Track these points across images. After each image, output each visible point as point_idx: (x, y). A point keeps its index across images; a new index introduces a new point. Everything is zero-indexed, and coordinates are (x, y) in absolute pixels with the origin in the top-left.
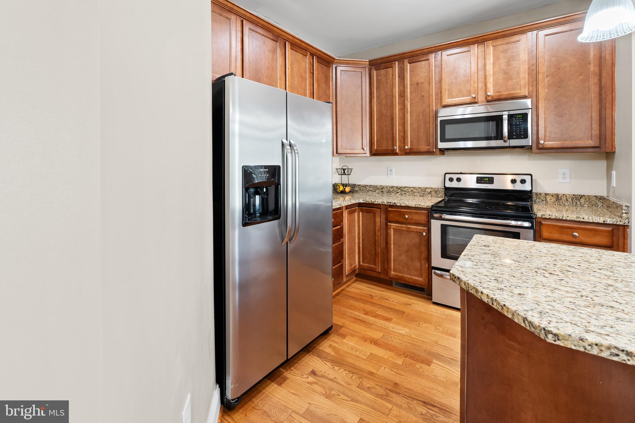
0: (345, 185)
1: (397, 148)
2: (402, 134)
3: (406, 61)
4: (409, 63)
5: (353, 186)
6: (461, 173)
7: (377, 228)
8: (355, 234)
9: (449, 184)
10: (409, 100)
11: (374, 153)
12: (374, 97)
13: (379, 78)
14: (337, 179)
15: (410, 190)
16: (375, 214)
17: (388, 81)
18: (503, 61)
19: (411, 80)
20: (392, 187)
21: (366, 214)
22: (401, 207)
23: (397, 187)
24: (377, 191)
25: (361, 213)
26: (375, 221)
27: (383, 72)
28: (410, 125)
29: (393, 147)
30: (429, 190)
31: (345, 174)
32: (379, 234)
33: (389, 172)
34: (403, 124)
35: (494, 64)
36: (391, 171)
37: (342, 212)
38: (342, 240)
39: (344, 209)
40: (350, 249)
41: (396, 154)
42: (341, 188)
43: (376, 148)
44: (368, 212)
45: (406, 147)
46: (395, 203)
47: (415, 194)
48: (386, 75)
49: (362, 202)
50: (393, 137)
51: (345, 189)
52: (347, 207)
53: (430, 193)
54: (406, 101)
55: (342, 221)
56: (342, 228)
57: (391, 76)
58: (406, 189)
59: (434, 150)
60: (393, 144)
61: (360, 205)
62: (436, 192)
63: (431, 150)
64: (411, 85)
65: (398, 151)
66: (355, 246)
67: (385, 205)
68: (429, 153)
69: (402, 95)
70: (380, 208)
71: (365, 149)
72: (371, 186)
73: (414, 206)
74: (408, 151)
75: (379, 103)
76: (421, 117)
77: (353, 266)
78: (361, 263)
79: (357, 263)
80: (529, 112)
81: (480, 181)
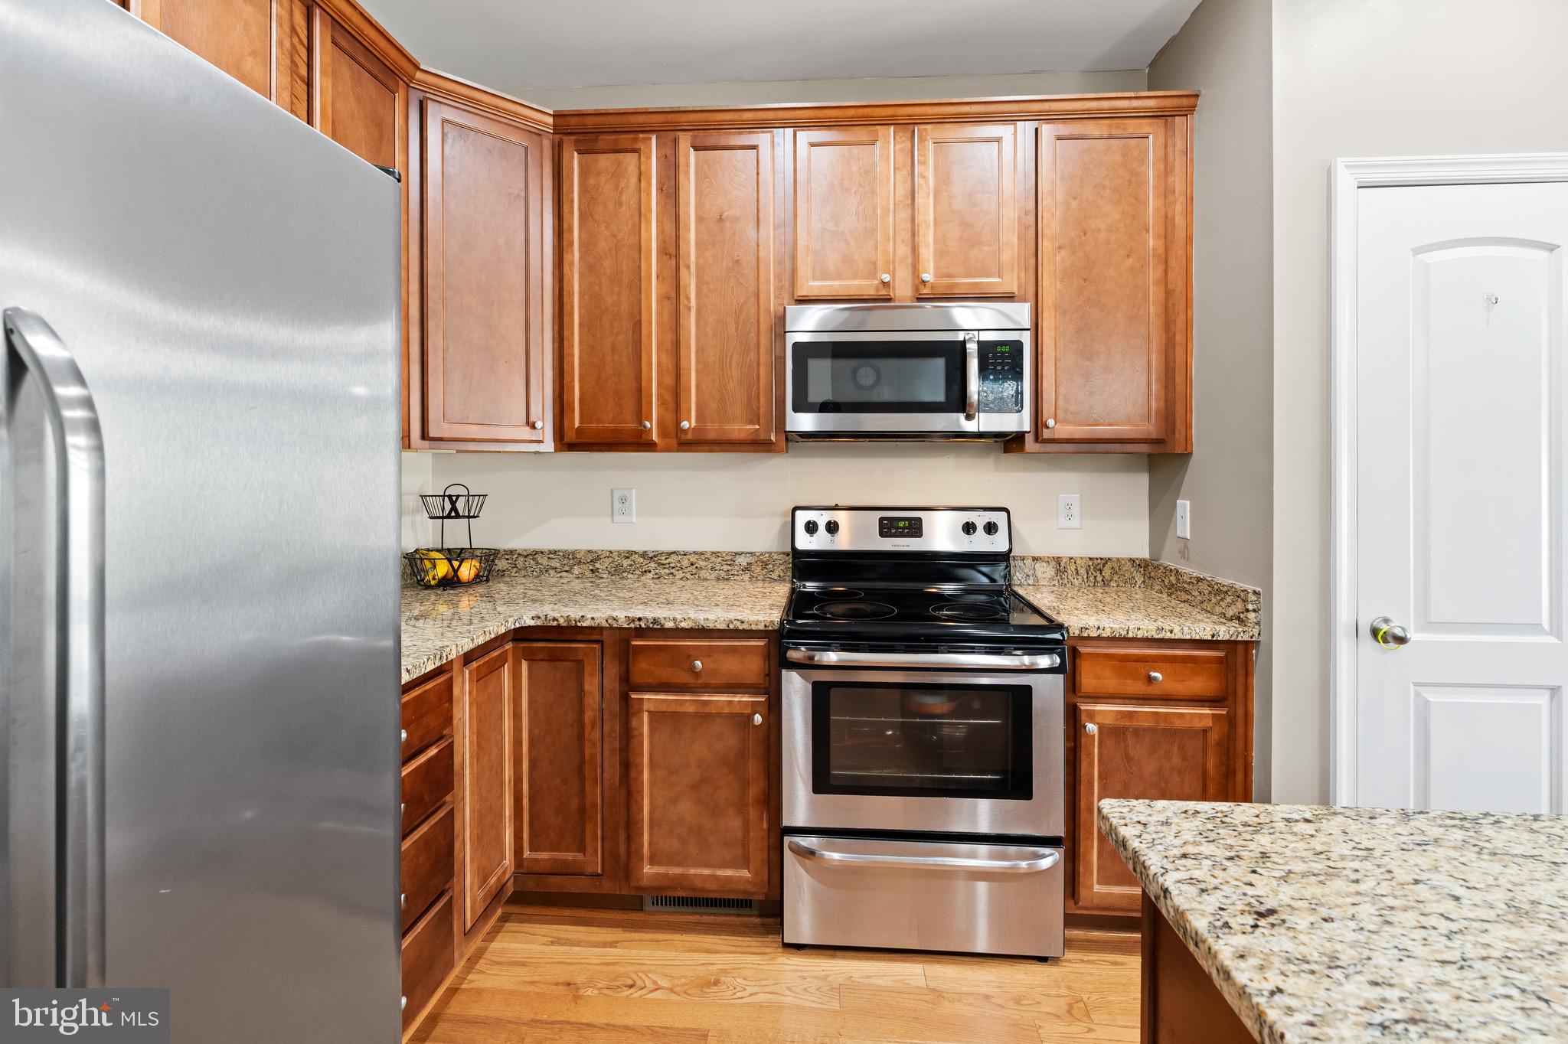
0: (456, 555)
1: (652, 425)
2: (669, 380)
3: (685, 140)
4: (696, 149)
5: (490, 560)
6: (842, 508)
7: (588, 715)
8: (501, 749)
9: (805, 542)
10: (693, 267)
11: (568, 441)
12: (571, 243)
13: (592, 181)
14: (422, 534)
15: (685, 563)
16: (580, 665)
17: (624, 198)
18: (958, 189)
19: (699, 205)
20: (629, 554)
21: (544, 667)
22: (679, 633)
23: (644, 555)
24: (576, 570)
25: (525, 665)
26: (581, 692)
27: (605, 161)
28: (697, 352)
29: (641, 423)
30: (742, 561)
31: (458, 516)
32: (596, 735)
33: (617, 505)
34: (675, 347)
36: (623, 500)
37: (449, 685)
38: (448, 798)
39: (455, 667)
40: (480, 818)
41: (649, 446)
42: (442, 569)
43: (577, 424)
44: (553, 658)
45: (685, 424)
46: (655, 621)
47: (703, 574)
48: (617, 174)
49: (532, 623)
50: (640, 389)
51: (456, 571)
52: (468, 658)
53: (747, 568)
54: (683, 271)
55: (448, 720)
56: (448, 752)
57: (633, 180)
58: (673, 559)
59: (773, 438)
60: (641, 414)
61: (520, 635)
62: (765, 564)
63: (762, 437)
64: (700, 219)
65: (655, 438)
66: (501, 796)
67: (621, 629)
68: (758, 445)
69: (672, 251)
70: (601, 642)
71: (539, 425)
72: (555, 552)
73: (723, 626)
74: (690, 436)
75: (590, 268)
76: (732, 330)
77: (493, 880)
78: (527, 853)
79: (508, 860)
80: (1026, 339)
81: (888, 528)
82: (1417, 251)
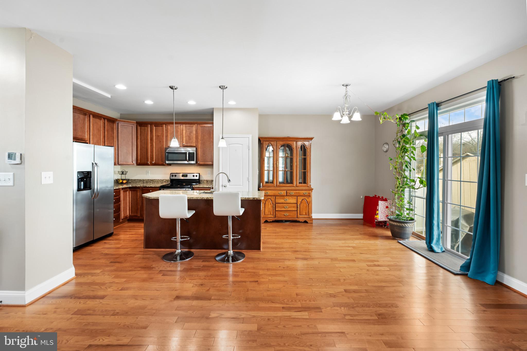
0: (123, 180)
1: (149, 162)
2: (151, 156)
3: (153, 125)
4: (155, 127)
5: (128, 180)
6: (177, 173)
7: (138, 197)
8: (127, 201)
9: (171, 178)
10: (154, 142)
11: (138, 164)
12: (138, 139)
13: (141, 130)
15: (156, 181)
16: (137, 191)
17: (145, 133)
18: (188, 133)
19: (155, 134)
20: (148, 180)
21: (132, 192)
22: (148, 187)
23: (151, 180)
24: (141, 182)
25: (130, 192)
26: (137, 194)
27: (143, 128)
28: (155, 153)
29: (147, 162)
30: (164, 181)
31: (124, 174)
32: (139, 200)
33: (147, 173)
34: (152, 152)
35: (185, 133)
36: (148, 172)
37: (120, 191)
38: (120, 203)
39: (121, 189)
40: (124, 208)
41: (149, 165)
42: (121, 181)
43: (139, 162)
44: (134, 191)
45: (153, 162)
46: (146, 186)
47: (159, 182)
48: (144, 130)
49: (131, 186)
50: (147, 157)
52: (123, 189)
53: (165, 182)
54: (153, 142)
55: (120, 194)
56: (120, 198)
57: (147, 130)
58: (155, 180)
59: (165, 164)
60: (148, 161)
61: (130, 188)
62: (167, 181)
63: (163, 164)
64: (155, 136)
65: (149, 164)
66: (127, 207)
67: (142, 187)
68: (162, 165)
69: (152, 139)
70: (139, 189)
71: (134, 162)
72: (138, 180)
73: (154, 186)
74: (154, 164)
75: (141, 142)
76: (160, 150)
77: (126, 215)
78: (130, 214)
79: (128, 214)
80: (195, 152)
81: (183, 176)
82: (229, 145)
